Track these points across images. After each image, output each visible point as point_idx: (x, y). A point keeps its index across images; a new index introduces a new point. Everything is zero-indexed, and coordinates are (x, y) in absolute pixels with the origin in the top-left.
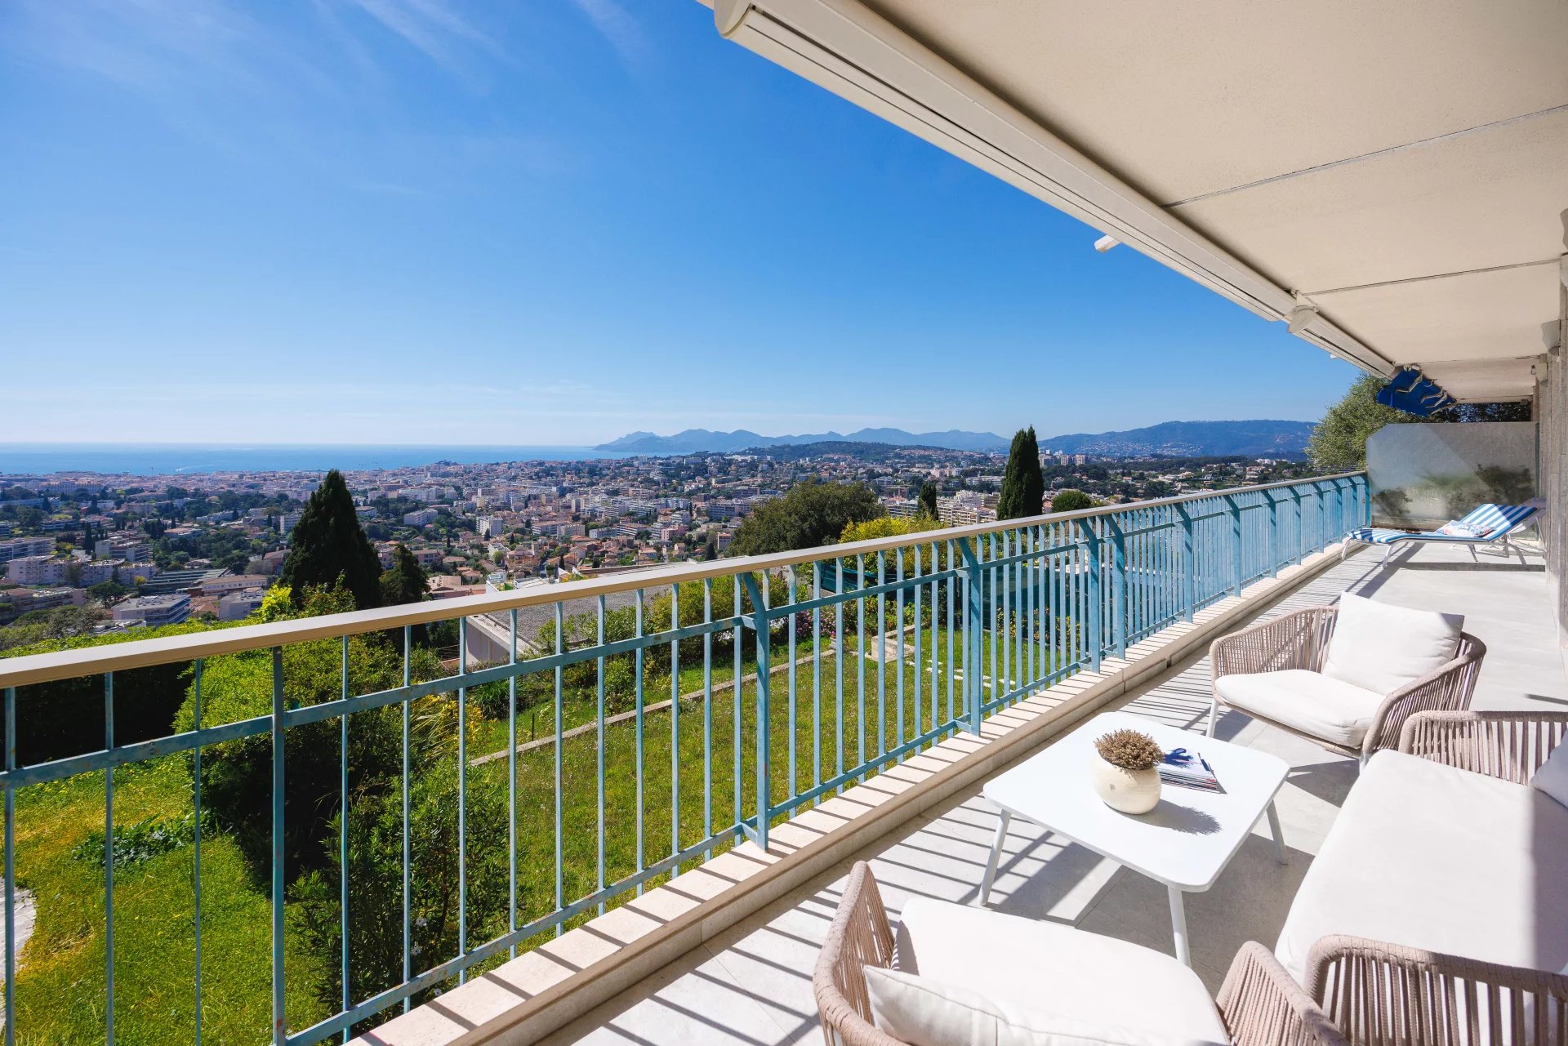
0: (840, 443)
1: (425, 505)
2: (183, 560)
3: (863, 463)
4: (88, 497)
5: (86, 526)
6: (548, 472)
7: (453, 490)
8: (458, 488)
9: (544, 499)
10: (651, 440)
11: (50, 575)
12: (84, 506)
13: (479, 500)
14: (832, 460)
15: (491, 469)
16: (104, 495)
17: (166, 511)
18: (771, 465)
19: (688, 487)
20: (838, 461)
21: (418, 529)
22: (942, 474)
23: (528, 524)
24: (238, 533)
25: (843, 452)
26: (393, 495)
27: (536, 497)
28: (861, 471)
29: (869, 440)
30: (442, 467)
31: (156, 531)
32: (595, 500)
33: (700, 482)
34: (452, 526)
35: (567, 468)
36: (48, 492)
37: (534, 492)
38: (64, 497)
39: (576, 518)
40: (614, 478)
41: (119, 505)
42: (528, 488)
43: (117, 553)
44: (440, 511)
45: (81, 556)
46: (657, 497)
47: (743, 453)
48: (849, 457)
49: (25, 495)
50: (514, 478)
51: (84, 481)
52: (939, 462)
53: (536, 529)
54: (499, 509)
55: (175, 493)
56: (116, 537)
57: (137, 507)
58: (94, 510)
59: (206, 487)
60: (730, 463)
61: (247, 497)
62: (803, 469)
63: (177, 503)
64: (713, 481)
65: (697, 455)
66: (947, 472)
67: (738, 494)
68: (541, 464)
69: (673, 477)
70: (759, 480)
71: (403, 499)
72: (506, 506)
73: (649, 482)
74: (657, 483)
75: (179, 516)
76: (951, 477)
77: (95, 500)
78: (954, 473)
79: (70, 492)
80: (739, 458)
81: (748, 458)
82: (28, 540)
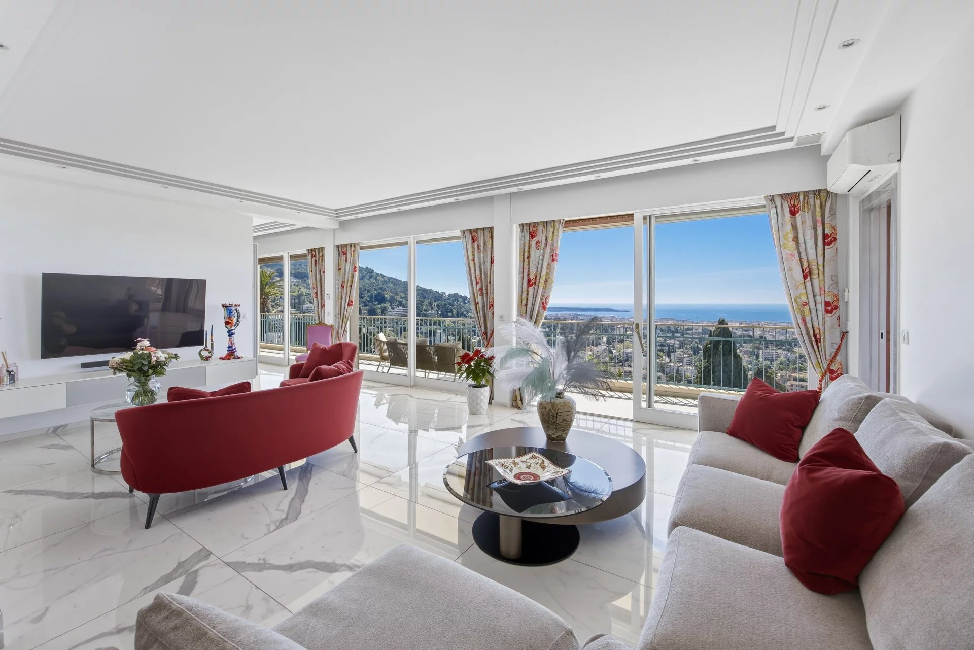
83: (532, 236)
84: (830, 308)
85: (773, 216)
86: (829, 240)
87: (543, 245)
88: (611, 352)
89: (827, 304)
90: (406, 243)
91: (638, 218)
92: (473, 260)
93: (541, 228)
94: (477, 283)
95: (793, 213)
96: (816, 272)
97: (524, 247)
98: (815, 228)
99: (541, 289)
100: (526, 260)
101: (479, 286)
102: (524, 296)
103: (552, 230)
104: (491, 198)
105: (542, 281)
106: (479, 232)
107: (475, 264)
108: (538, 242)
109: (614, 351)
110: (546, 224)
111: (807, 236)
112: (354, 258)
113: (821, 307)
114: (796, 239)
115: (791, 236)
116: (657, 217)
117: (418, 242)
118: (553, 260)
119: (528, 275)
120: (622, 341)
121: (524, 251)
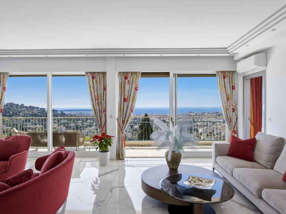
83: (126, 78)
84: (234, 110)
85: (218, 78)
86: (233, 88)
87: (131, 83)
89: (233, 109)
90: (46, 76)
91: (171, 74)
92: (93, 88)
93: (130, 75)
94: (96, 100)
95: (224, 78)
96: (230, 98)
97: (122, 82)
98: (230, 83)
99: (130, 103)
100: (123, 89)
101: (97, 101)
102: (122, 106)
103: (135, 76)
104: (105, 58)
105: (131, 99)
106: (96, 74)
107: (94, 89)
108: (128, 81)
110: (132, 73)
111: (228, 86)
112: (4, 82)
113: (231, 110)
114: (225, 87)
115: (224, 86)
116: (178, 75)
117: (53, 76)
118: (136, 90)
119: (124, 97)
121: (122, 85)
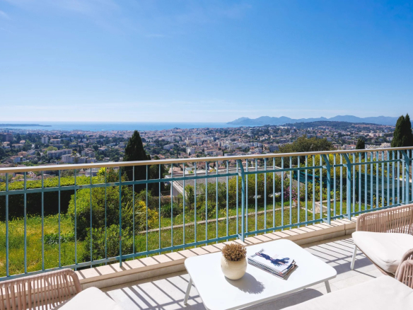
0: (326, 122)
1: (170, 143)
2: (103, 158)
3: (337, 130)
4: (80, 137)
5: (80, 146)
6: (210, 132)
7: (178, 138)
8: (180, 137)
9: (209, 142)
10: (247, 120)
11: (71, 160)
12: (79, 140)
13: (187, 141)
14: (322, 128)
15: (191, 131)
16: (84, 137)
17: (99, 142)
18: (295, 130)
19: (262, 138)
20: (325, 129)
21: (168, 151)
22: (374, 135)
23: (203, 150)
24: (117, 150)
25: (327, 125)
26: (160, 139)
27: (206, 141)
28: (335, 133)
29: (340, 121)
30: (176, 130)
31: (96, 148)
32: (226, 143)
33: (266, 137)
34: (178, 150)
35: (217, 131)
36: (71, 136)
37: (205, 139)
38: (75, 138)
39: (220, 149)
40: (233, 134)
41: (87, 140)
42: (203, 138)
43: (87, 155)
44: (175, 145)
45: (78, 155)
46: (250, 142)
47: (284, 126)
48: (330, 128)
49: (66, 137)
50: (199, 134)
51: (79, 133)
52: (373, 130)
53: (206, 152)
54: (193, 145)
55: (101, 137)
56: (86, 149)
57: (92, 141)
58: (81, 142)
59: (109, 135)
60: (278, 129)
61: (119, 138)
62: (309, 132)
63: (101, 140)
64: (272, 137)
65: (265, 126)
66: (377, 134)
67: (281, 142)
68: (208, 129)
69: (256, 134)
70: (290, 136)
71: (163, 140)
72: (196, 144)
73: (247, 136)
74: (250, 137)
75: (101, 144)
76: (379, 137)
77: (82, 138)
78: (381, 135)
79: (76, 136)
80: (282, 128)
81: (286, 128)
82: (66, 150)
88: (39, 154)
109: (41, 153)
120: (47, 146)
